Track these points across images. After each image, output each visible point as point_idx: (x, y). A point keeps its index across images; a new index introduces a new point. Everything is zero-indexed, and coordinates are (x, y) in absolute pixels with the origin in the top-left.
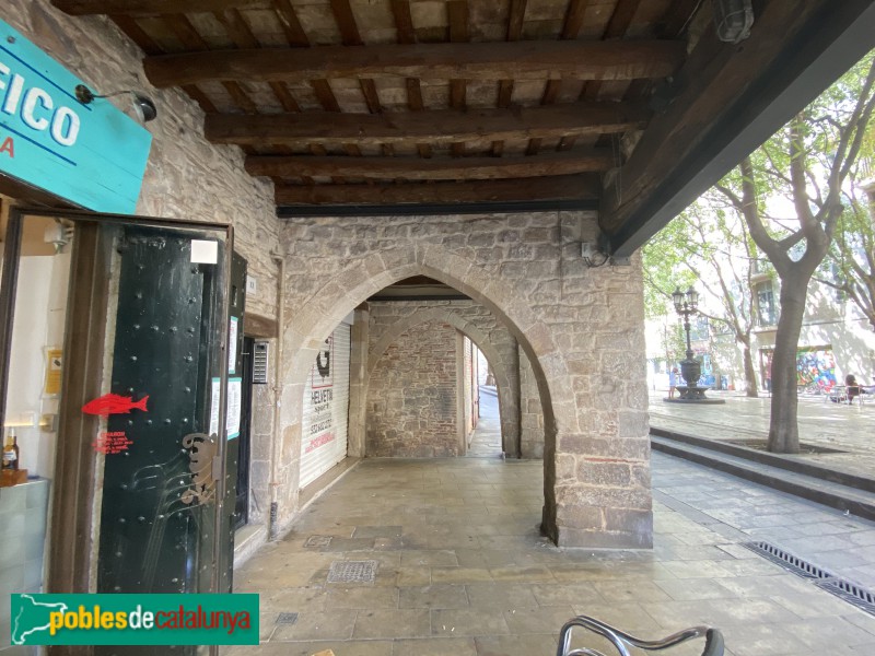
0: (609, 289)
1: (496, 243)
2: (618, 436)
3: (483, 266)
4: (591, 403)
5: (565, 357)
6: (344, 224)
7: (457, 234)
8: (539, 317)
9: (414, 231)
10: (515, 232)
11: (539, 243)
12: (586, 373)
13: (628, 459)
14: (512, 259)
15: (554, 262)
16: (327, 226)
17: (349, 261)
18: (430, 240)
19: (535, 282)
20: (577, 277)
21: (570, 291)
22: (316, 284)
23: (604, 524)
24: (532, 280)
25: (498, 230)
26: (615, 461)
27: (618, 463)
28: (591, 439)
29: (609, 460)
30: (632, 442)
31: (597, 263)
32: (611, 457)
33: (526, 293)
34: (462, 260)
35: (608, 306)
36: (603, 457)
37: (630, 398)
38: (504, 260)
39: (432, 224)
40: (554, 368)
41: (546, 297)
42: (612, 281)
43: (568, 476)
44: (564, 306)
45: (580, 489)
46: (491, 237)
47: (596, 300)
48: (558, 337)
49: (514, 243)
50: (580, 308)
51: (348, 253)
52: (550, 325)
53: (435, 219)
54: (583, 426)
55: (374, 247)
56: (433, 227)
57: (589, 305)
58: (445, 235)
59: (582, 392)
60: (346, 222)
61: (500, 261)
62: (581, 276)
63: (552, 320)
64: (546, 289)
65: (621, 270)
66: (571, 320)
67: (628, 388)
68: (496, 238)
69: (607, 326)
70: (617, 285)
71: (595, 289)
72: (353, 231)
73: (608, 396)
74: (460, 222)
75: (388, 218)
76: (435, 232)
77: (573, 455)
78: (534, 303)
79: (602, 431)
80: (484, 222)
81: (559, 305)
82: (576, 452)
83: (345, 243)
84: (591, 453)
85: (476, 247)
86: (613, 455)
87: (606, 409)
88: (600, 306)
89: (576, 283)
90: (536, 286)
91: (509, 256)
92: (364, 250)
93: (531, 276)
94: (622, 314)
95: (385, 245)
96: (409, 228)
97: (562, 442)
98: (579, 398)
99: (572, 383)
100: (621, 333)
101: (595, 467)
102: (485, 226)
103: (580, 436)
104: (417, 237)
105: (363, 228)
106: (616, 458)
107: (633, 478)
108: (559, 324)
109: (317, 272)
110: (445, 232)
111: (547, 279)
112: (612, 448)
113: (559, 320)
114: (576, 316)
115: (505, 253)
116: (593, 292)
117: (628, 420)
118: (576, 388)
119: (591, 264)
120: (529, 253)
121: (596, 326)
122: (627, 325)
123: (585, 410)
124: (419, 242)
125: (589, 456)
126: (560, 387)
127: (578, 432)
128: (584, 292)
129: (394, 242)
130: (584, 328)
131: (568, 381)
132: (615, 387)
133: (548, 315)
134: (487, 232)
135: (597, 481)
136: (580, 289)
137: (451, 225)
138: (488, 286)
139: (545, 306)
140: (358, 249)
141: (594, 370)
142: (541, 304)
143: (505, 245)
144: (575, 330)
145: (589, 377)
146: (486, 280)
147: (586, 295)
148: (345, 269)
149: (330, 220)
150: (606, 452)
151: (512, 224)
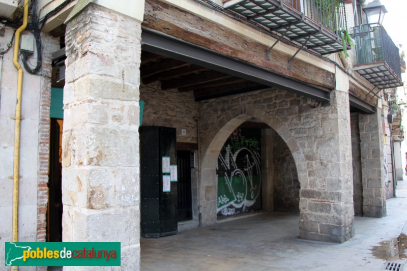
0: (322, 119)
1: (274, 101)
2: (326, 190)
3: (269, 112)
4: (314, 175)
5: (303, 153)
6: (218, 101)
7: (258, 99)
8: (292, 134)
9: (242, 100)
10: (281, 95)
11: (291, 99)
12: (312, 160)
13: (331, 201)
14: (280, 108)
15: (297, 108)
16: (212, 102)
17: (220, 116)
18: (248, 103)
19: (290, 117)
20: (307, 113)
21: (305, 121)
22: (210, 127)
23: (319, 230)
24: (289, 117)
25: (274, 95)
26: (325, 202)
27: (326, 203)
28: (314, 191)
29: (322, 201)
30: (333, 193)
31: (316, 106)
32: (323, 200)
33: (286, 123)
34: (261, 110)
35: (321, 127)
36: (319, 200)
37: (332, 171)
38: (277, 108)
39: (249, 96)
40: (299, 159)
41: (295, 125)
42: (323, 114)
43: (304, 208)
44: (303, 128)
45: (309, 214)
46: (271, 98)
47: (316, 125)
48: (300, 144)
49: (281, 100)
50: (309, 128)
51: (219, 113)
52: (297, 138)
53: (250, 93)
54: (311, 185)
55: (228, 108)
56: (249, 97)
57: (313, 127)
58: (254, 100)
59: (311, 169)
60: (218, 100)
61: (276, 109)
62: (310, 113)
63: (297, 136)
64: (295, 121)
65: (326, 108)
66: (306, 135)
67: (331, 167)
68: (273, 99)
69: (321, 137)
70: (325, 115)
71: (316, 118)
72: (221, 103)
73: (322, 171)
74: (259, 93)
75: (232, 96)
76: (250, 99)
77: (307, 199)
78: (290, 128)
79: (319, 188)
80: (268, 92)
81: (300, 128)
82: (308, 197)
83: (218, 109)
84: (314, 198)
85: (266, 104)
86: (323, 199)
87: (321, 177)
88: (318, 127)
89: (307, 117)
90: (291, 119)
91: (279, 106)
92: (225, 111)
93: (288, 115)
94: (328, 130)
95: (232, 108)
96: (240, 99)
97: (302, 193)
98: (309, 172)
99: (306, 165)
100: (328, 140)
101: (316, 205)
102: (269, 94)
103: (310, 190)
104: (243, 102)
105: (224, 102)
106: (325, 200)
107: (333, 210)
108: (300, 137)
109: (210, 122)
110: (253, 99)
111: (295, 116)
112: (323, 195)
113: (301, 135)
114: (307, 133)
115: (277, 105)
116: (315, 121)
117: (331, 183)
118: (308, 168)
119: (314, 107)
120: (287, 104)
121: (316, 137)
122: (331, 136)
123: (312, 178)
124: (244, 105)
125: (313, 199)
126: (301, 167)
127: (309, 188)
128: (311, 120)
129: (235, 106)
130: (311, 138)
131: (305, 165)
132: (325, 166)
133: (296, 133)
134: (269, 96)
135: (316, 211)
136: (309, 120)
137: (256, 95)
138: (271, 121)
139: (295, 129)
140: (223, 110)
141: (316, 159)
142: (293, 128)
143: (278, 101)
144: (307, 140)
145: (314, 162)
146: (270, 119)
147: (312, 122)
148: (219, 120)
149: (213, 100)
150: (321, 197)
151: (279, 92)
